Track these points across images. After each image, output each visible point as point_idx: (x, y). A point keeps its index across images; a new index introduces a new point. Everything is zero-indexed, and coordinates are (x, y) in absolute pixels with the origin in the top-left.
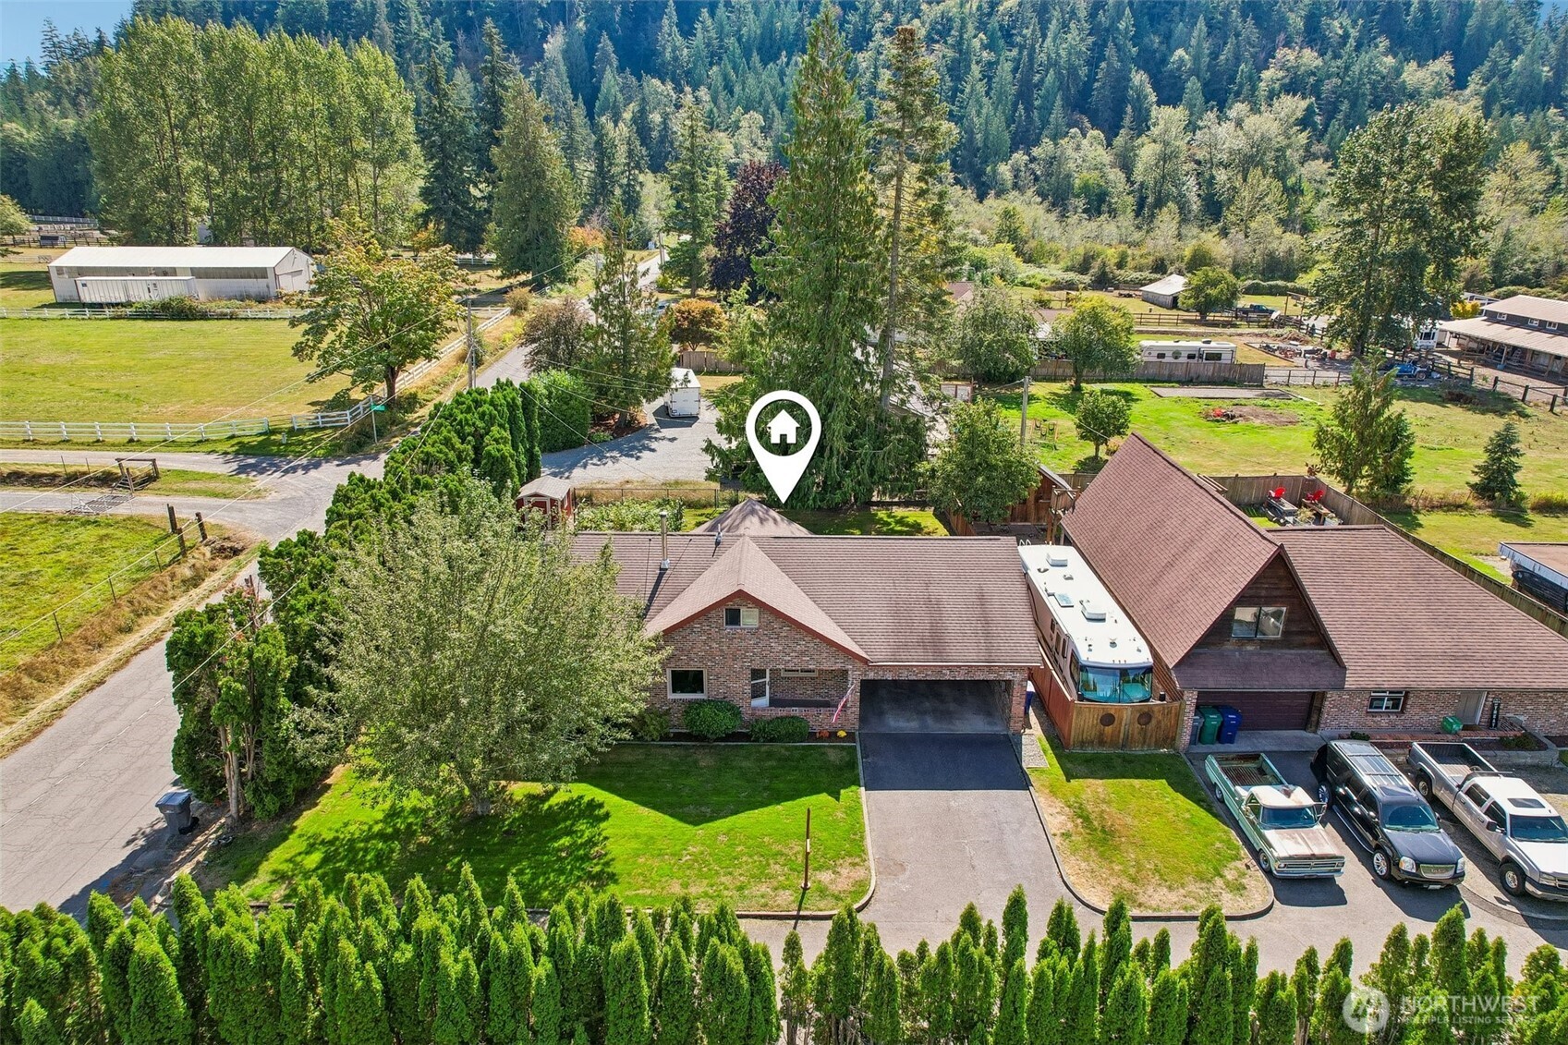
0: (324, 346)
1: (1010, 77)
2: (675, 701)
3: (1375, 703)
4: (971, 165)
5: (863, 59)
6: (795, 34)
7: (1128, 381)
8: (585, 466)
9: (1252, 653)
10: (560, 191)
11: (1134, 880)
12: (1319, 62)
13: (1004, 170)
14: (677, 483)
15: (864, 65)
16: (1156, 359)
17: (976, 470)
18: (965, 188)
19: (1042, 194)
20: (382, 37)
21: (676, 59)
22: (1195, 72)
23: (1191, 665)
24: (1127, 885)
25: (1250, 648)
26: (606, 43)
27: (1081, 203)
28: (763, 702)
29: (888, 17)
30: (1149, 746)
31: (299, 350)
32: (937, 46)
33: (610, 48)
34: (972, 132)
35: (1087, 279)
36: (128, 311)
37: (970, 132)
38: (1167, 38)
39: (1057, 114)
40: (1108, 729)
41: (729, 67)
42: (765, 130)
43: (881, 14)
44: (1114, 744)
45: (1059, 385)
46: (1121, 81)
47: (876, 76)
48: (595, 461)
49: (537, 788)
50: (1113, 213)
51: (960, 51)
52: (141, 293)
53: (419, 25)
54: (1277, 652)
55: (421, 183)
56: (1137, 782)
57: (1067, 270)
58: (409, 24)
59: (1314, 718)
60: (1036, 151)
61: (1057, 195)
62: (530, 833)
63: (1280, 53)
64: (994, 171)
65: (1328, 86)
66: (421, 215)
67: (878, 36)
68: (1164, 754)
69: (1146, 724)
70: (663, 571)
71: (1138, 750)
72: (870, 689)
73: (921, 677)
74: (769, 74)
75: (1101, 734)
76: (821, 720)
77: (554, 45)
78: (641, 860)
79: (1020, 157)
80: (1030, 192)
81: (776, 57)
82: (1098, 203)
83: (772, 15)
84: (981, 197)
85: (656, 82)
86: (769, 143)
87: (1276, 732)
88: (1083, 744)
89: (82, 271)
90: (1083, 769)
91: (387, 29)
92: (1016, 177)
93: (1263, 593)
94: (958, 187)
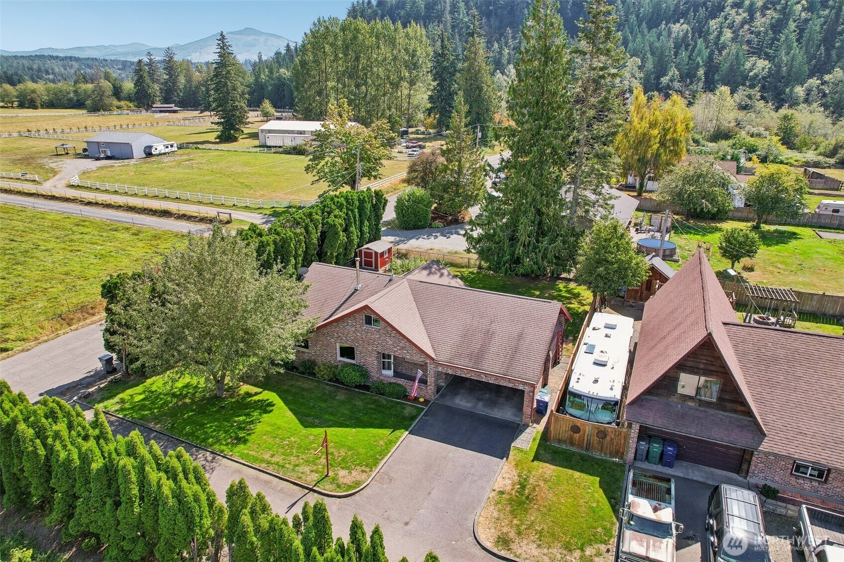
0: (319, 167)
1: (818, 28)
2: (340, 361)
3: (802, 469)
4: (776, 87)
5: (713, 24)
6: (674, 11)
7: (798, 225)
8: (417, 239)
9: (691, 408)
10: (489, 97)
11: (519, 533)
13: (800, 91)
14: (456, 253)
15: (715, 27)
16: (831, 213)
17: (599, 263)
18: (767, 102)
19: (826, 106)
20: (446, 22)
23: (641, 406)
24: (512, 535)
25: (691, 404)
28: (390, 373)
30: (605, 454)
31: (307, 169)
32: (768, 12)
34: (780, 66)
36: (280, 150)
37: (778, 67)
40: (577, 436)
41: (628, 32)
42: (641, 68)
44: (580, 446)
45: (745, 224)
47: (720, 33)
48: (425, 237)
49: (253, 389)
51: (784, 14)
52: (289, 142)
53: (464, 15)
54: (711, 411)
55: (430, 93)
56: (577, 474)
57: (820, 154)
58: (459, 15)
59: (745, 467)
60: (827, 77)
61: (837, 107)
62: (232, 410)
64: (791, 91)
66: (428, 109)
67: (728, 9)
68: (614, 463)
69: (603, 438)
70: (356, 290)
71: (597, 455)
73: (468, 376)
74: (651, 36)
75: (571, 438)
76: (414, 390)
78: (265, 437)
79: (814, 82)
80: (815, 105)
81: (657, 25)
84: (777, 108)
86: (642, 75)
87: (713, 469)
88: (559, 441)
89: (270, 131)
90: (549, 456)
91: (448, 18)
92: (808, 95)
93: (702, 366)
94: (762, 102)
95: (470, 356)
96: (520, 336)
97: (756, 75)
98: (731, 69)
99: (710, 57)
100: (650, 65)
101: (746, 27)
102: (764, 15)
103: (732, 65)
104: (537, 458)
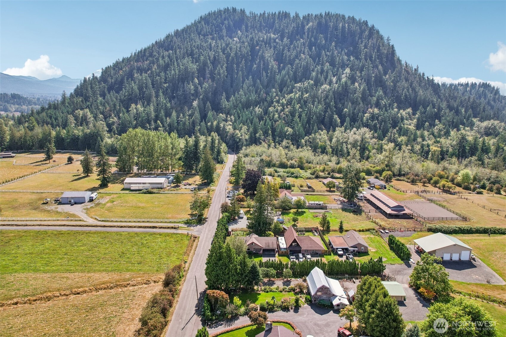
1: (305, 117)
4: (296, 139)
5: (271, 109)
6: (255, 101)
7: (306, 209)
8: (231, 226)
12: (378, 112)
13: (303, 141)
15: (271, 111)
16: (311, 205)
17: (276, 229)
18: (294, 145)
19: (311, 147)
21: (225, 107)
22: (349, 115)
23: (289, 248)
25: (294, 246)
26: (208, 104)
27: (320, 150)
28: (255, 251)
29: (277, 98)
33: (209, 105)
35: (314, 176)
36: (141, 192)
37: (295, 131)
38: (343, 105)
39: (315, 127)
41: (239, 111)
42: (248, 130)
43: (275, 97)
45: (295, 210)
46: (331, 117)
47: (274, 114)
50: (327, 154)
51: (294, 109)
56: (284, 257)
59: (300, 251)
60: (310, 136)
61: (315, 148)
63: (369, 110)
64: (301, 141)
65: (380, 118)
67: (275, 103)
69: (286, 252)
70: (246, 240)
72: (263, 250)
73: (267, 249)
77: (195, 103)
79: (307, 138)
80: (309, 147)
81: (250, 108)
82: (324, 151)
83: (249, 96)
84: (298, 148)
85: (221, 114)
86: (249, 133)
87: (297, 252)
92: (306, 143)
93: (294, 242)
94: (292, 145)
97: (289, 134)
98: (280, 132)
99: (272, 125)
100: (251, 129)
101: (282, 113)
102: (287, 108)
103: (280, 131)
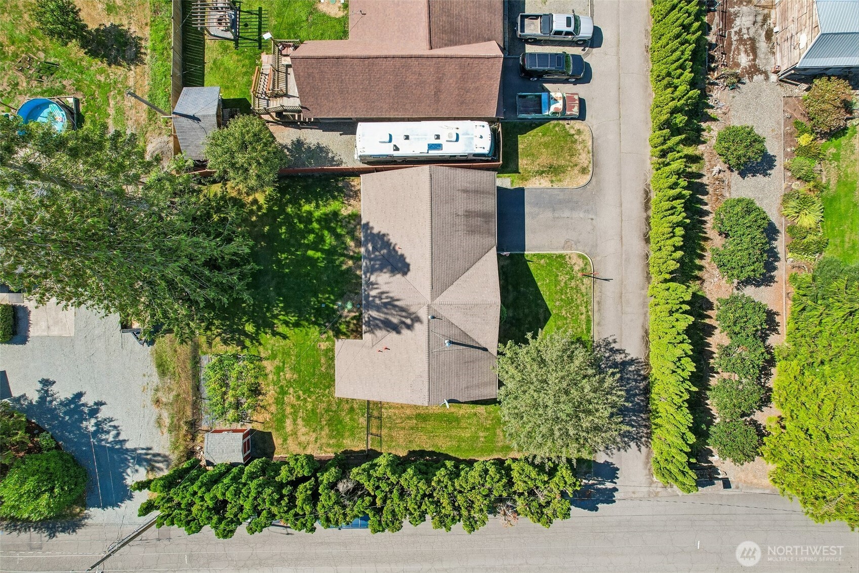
24: (578, 168)
90: (513, 165)
95: (487, 222)
96: (465, 191)
104: (516, 171)
